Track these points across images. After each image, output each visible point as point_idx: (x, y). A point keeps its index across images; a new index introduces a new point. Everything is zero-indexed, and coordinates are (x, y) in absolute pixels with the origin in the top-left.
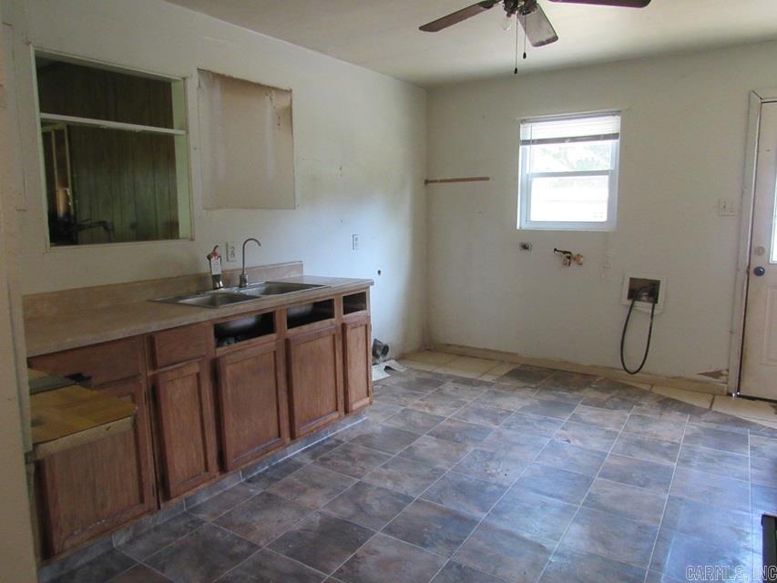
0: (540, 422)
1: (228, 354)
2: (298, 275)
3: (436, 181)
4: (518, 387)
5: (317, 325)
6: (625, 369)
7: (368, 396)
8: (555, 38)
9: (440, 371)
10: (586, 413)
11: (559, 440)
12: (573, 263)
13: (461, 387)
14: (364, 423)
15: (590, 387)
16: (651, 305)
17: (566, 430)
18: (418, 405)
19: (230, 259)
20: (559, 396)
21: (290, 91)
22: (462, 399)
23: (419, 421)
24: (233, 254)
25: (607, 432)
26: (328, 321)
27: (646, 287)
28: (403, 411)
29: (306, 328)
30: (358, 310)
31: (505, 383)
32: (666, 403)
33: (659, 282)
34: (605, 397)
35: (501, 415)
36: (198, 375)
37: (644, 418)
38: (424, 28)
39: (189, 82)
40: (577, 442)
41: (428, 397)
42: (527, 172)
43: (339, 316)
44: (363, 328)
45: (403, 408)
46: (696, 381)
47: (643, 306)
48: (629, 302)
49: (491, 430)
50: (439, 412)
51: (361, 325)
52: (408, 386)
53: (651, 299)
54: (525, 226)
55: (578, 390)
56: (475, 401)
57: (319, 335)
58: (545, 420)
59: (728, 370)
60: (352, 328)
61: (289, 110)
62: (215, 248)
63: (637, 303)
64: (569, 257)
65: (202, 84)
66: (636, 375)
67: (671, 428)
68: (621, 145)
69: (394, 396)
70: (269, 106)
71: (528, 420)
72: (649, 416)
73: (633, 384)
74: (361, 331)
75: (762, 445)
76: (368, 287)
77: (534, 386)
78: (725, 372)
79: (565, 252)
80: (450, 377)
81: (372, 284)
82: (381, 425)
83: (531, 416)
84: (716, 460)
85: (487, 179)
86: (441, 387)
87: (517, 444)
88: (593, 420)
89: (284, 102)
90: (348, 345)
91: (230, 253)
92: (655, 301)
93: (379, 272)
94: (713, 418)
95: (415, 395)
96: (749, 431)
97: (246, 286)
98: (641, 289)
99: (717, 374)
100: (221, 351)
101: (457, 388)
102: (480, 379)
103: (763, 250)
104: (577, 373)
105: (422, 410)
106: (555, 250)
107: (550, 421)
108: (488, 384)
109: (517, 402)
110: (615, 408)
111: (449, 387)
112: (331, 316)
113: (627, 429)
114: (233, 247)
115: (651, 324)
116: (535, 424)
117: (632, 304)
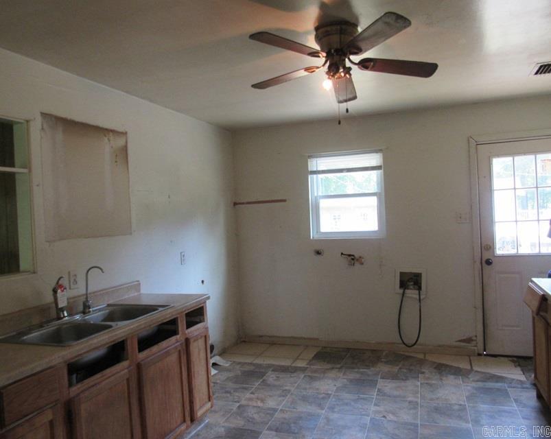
0: (356, 401)
1: (82, 391)
2: (136, 294)
3: (243, 203)
4: (327, 369)
5: (164, 344)
6: (404, 344)
7: (209, 400)
8: (355, 98)
9: (258, 361)
10: (388, 386)
11: (378, 417)
12: (357, 265)
13: (282, 375)
14: (206, 426)
15: (382, 362)
16: (417, 292)
17: (379, 406)
18: (251, 399)
19: (72, 286)
20: (362, 373)
21: (126, 133)
22: (287, 388)
23: (256, 416)
24: (75, 281)
25: (410, 402)
26: (173, 339)
27: (412, 278)
28: (239, 407)
29: (155, 349)
30: (197, 323)
31: (315, 367)
32: (441, 369)
33: (421, 274)
34: (396, 369)
35: (323, 398)
36: (51, 423)
37: (431, 385)
38: (254, 86)
39: (32, 124)
40: (391, 417)
41: (257, 389)
42: (316, 194)
43: (184, 332)
44: (203, 339)
45: (238, 404)
46: (455, 347)
47: (412, 293)
48: (401, 291)
49: (319, 416)
50: (271, 403)
51: (201, 337)
52: (236, 380)
53: (416, 287)
54: (316, 237)
55: (373, 366)
56: (297, 388)
57: (168, 354)
58: (359, 399)
59: (476, 336)
60: (195, 341)
61: (125, 149)
62: (59, 279)
63: (407, 291)
64: (352, 259)
65: (45, 126)
66: (415, 346)
67: (454, 391)
68: (384, 174)
69: (227, 392)
70: (107, 146)
71: (346, 401)
72: (433, 382)
73: (412, 355)
74: (201, 342)
75: (521, 396)
76: (205, 302)
77: (339, 366)
78: (474, 338)
79: (350, 255)
80: (269, 366)
81: (208, 298)
82: (223, 427)
83: (346, 396)
84: (496, 416)
85: (285, 201)
86: (264, 378)
87: (345, 427)
88: (396, 393)
89: (120, 142)
90: (192, 357)
91: (72, 281)
92: (420, 288)
93: (203, 282)
94: (477, 378)
95: (245, 389)
96: (506, 385)
97: (90, 312)
98: (408, 281)
99: (469, 340)
100: (75, 390)
101: (278, 377)
102: (293, 365)
103: (490, 247)
104: (367, 350)
105: (255, 404)
106: (342, 254)
107: (363, 399)
108: (303, 370)
109: (330, 383)
110: (406, 379)
111: (271, 377)
112: (175, 333)
113: (423, 397)
114: (75, 275)
115: (420, 307)
116: (352, 403)
117: (404, 292)
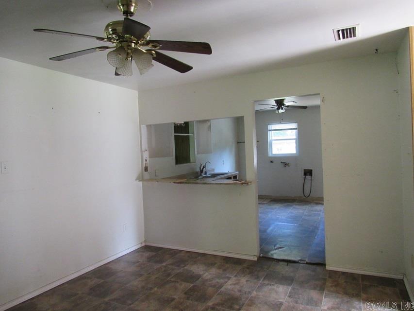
3: (240, 142)
6: (305, 196)
12: (287, 166)
27: (308, 172)
33: (312, 170)
42: (271, 139)
47: (308, 177)
53: (310, 175)
54: (271, 156)
61: (210, 126)
63: (307, 177)
64: (285, 164)
68: (298, 131)
70: (206, 125)
73: (307, 200)
106: (281, 162)
117: (305, 178)
